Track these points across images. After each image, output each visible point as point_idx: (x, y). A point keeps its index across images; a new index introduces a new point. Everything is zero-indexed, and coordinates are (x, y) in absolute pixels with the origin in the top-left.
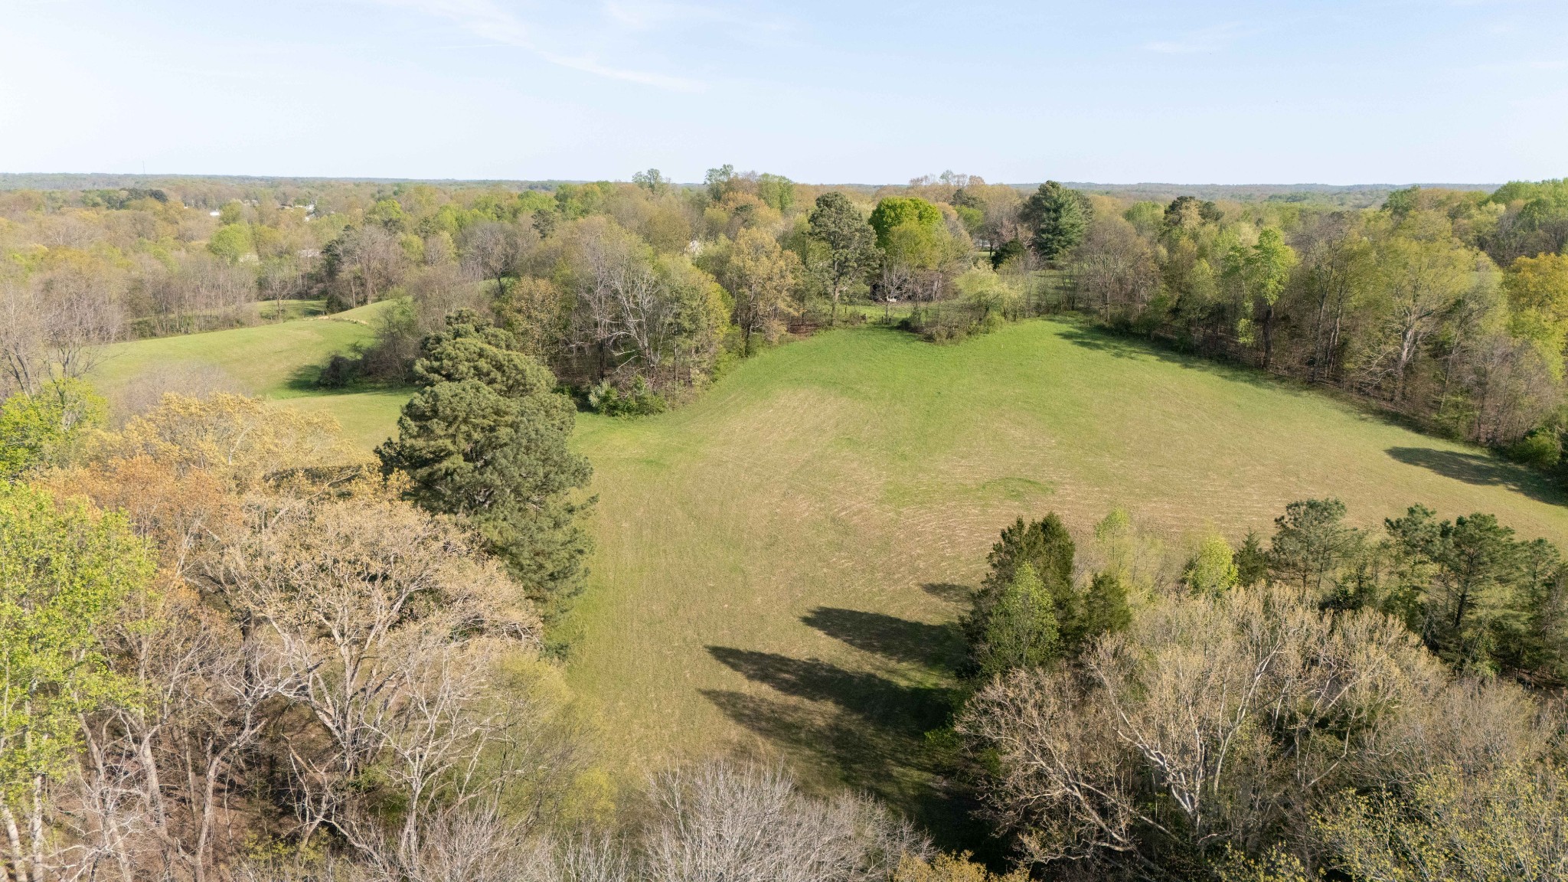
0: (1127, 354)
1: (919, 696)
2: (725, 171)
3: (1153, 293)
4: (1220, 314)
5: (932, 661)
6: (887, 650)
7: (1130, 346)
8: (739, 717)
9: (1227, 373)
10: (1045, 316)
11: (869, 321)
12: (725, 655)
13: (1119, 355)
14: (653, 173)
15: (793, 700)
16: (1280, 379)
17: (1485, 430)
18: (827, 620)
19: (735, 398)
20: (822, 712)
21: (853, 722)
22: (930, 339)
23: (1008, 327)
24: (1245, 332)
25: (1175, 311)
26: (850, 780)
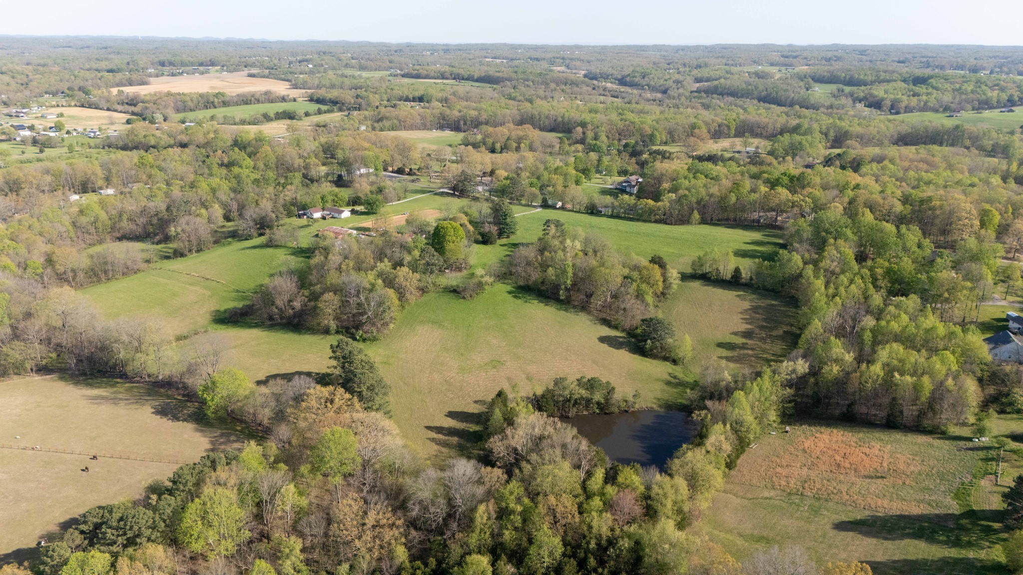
1: (475, 432)
3: (535, 276)
4: (556, 287)
5: (477, 423)
6: (466, 421)
8: (438, 444)
9: (559, 307)
12: (428, 428)
15: (447, 438)
16: (574, 307)
17: (627, 326)
18: (452, 415)
20: (455, 440)
21: (462, 441)
22: (463, 297)
24: (562, 294)
25: (543, 283)
26: (462, 455)
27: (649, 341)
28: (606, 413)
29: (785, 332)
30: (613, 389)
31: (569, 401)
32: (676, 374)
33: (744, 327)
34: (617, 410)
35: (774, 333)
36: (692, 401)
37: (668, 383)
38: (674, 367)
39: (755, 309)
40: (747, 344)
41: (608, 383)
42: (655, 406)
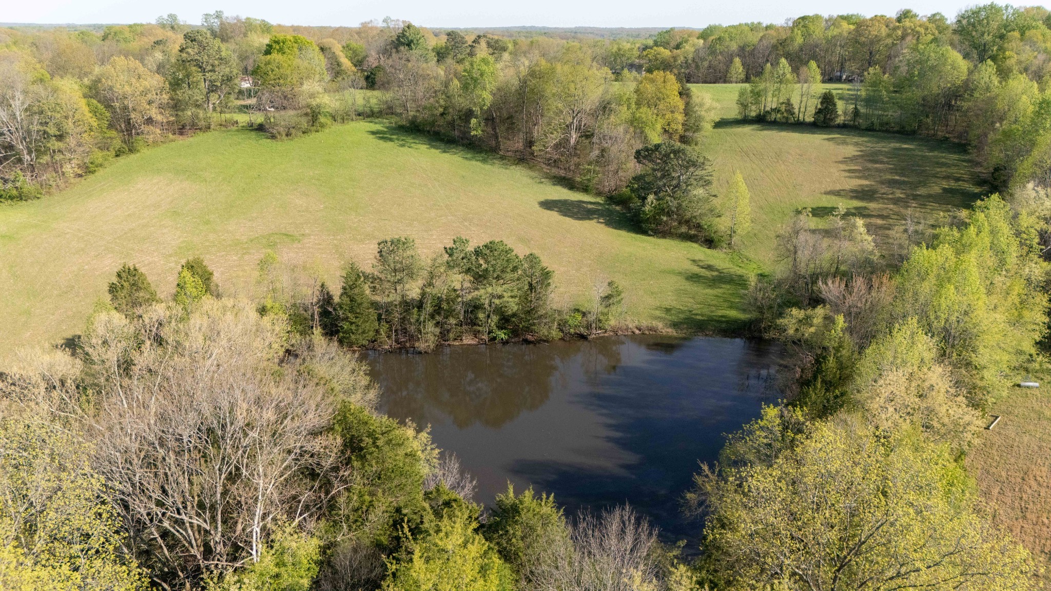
0: (408, 145)
2: (218, 15)
7: (414, 138)
9: (469, 156)
10: (369, 119)
11: (240, 125)
13: (403, 146)
14: (172, 17)
19: (104, 185)
22: (273, 137)
23: (337, 127)
24: (476, 127)
27: (651, 197)
28: (527, 342)
29: (944, 189)
30: (546, 275)
31: (420, 305)
32: (712, 262)
33: (855, 183)
34: (555, 334)
35: (922, 191)
36: (760, 309)
37: (693, 278)
38: (709, 251)
39: (872, 157)
40: (865, 208)
41: (532, 259)
42: (660, 325)
